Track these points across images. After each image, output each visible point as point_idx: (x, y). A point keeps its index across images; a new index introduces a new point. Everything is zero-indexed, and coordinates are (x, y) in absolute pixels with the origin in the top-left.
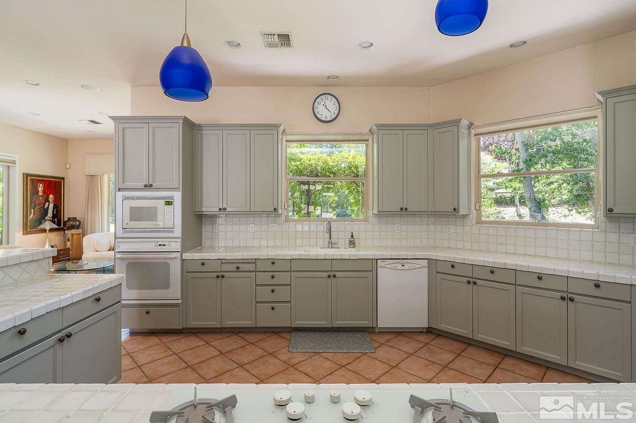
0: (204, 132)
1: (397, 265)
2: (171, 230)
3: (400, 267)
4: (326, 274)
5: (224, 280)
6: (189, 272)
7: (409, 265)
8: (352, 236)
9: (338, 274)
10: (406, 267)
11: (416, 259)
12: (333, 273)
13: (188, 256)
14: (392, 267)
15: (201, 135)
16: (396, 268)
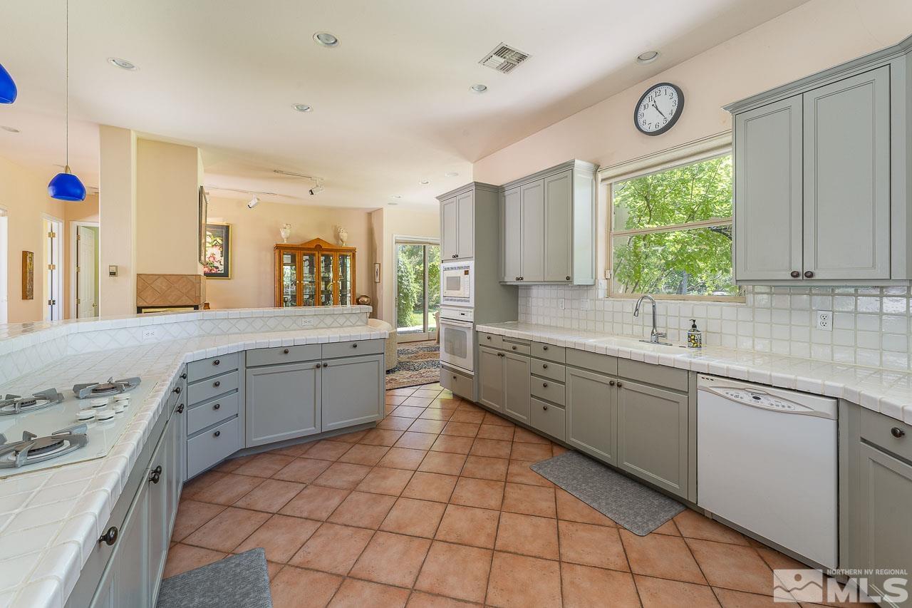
0: (506, 193)
1: (742, 394)
2: (466, 300)
3: (748, 398)
4: (607, 379)
5: (505, 360)
6: (483, 346)
7: (773, 400)
8: (694, 326)
9: (626, 384)
10: (764, 402)
11: (794, 390)
12: (620, 380)
13: (480, 328)
14: (729, 396)
15: (505, 196)
16: (738, 399)
